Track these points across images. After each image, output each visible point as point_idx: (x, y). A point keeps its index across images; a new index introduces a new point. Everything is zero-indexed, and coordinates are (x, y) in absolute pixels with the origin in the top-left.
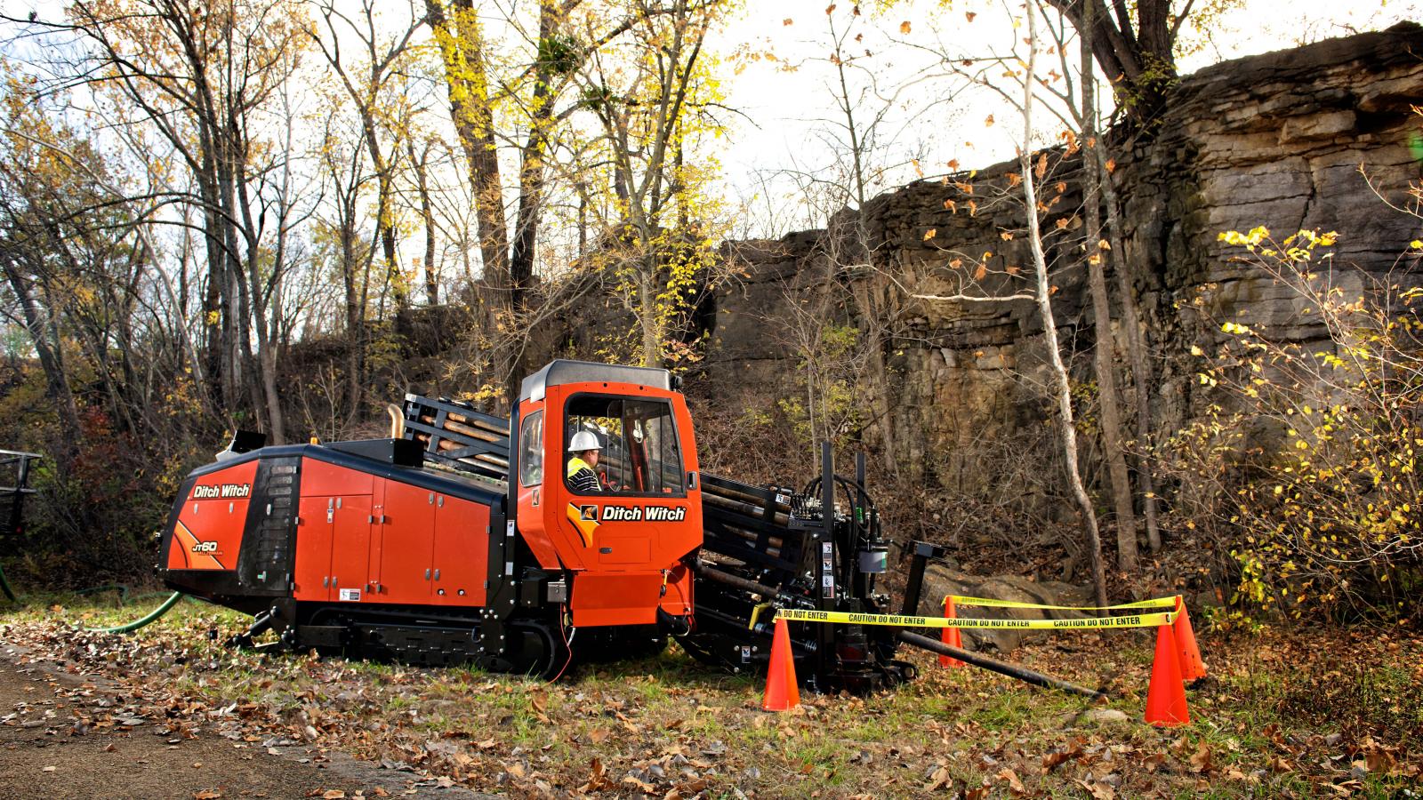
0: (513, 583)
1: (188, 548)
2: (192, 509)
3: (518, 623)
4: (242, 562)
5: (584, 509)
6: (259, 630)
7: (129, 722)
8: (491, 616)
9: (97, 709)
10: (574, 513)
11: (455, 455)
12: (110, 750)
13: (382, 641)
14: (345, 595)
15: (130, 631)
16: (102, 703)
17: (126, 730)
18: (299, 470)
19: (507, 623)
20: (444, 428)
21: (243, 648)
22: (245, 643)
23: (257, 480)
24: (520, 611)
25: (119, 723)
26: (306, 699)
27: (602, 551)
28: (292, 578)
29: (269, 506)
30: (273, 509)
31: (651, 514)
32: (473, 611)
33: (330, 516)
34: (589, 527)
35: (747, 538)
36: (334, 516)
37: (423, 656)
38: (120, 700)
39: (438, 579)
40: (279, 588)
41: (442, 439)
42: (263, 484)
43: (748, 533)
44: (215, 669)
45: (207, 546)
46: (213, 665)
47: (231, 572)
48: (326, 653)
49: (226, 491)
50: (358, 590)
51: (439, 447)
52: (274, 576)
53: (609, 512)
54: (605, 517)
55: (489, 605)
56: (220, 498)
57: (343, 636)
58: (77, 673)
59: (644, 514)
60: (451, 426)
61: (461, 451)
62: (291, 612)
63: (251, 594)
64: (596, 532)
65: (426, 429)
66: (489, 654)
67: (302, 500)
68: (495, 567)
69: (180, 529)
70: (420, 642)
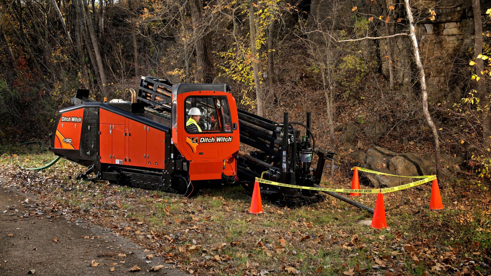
0: (173, 161)
1: (61, 140)
2: (61, 125)
3: (176, 176)
4: (81, 147)
5: (193, 139)
6: (89, 173)
7: (39, 214)
8: (166, 173)
9: (31, 209)
10: (189, 140)
11: (161, 103)
12: (34, 223)
13: (131, 179)
14: (117, 162)
15: (43, 170)
16: (32, 206)
17: (38, 217)
18: (99, 113)
19: (172, 175)
20: (157, 92)
21: (84, 179)
22: (84, 177)
23: (84, 116)
24: (176, 171)
25: (37, 214)
26: (95, 205)
27: (200, 154)
28: (99, 154)
29: (89, 126)
30: (90, 128)
31: (219, 140)
32: (160, 170)
33: (111, 131)
34: (195, 145)
35: (267, 143)
36: (112, 132)
37: (145, 185)
38: (37, 205)
39: (148, 158)
40: (94, 158)
41: (156, 96)
42: (86, 118)
43: (267, 141)
44: (71, 190)
45: (68, 140)
46: (70, 189)
47: (77, 151)
48: (112, 182)
49: (73, 119)
50: (122, 160)
51: (155, 99)
52: (92, 153)
53: (202, 140)
54: (201, 142)
55: (166, 169)
56: (71, 122)
57: (118, 176)
58: (24, 192)
59: (216, 140)
60: (159, 90)
61: (163, 101)
62: (99, 167)
63: (85, 159)
64: (197, 147)
65: (150, 91)
66: (166, 186)
67: (101, 125)
68: (168, 155)
69: (57, 133)
70: (145, 180)
